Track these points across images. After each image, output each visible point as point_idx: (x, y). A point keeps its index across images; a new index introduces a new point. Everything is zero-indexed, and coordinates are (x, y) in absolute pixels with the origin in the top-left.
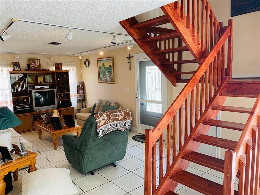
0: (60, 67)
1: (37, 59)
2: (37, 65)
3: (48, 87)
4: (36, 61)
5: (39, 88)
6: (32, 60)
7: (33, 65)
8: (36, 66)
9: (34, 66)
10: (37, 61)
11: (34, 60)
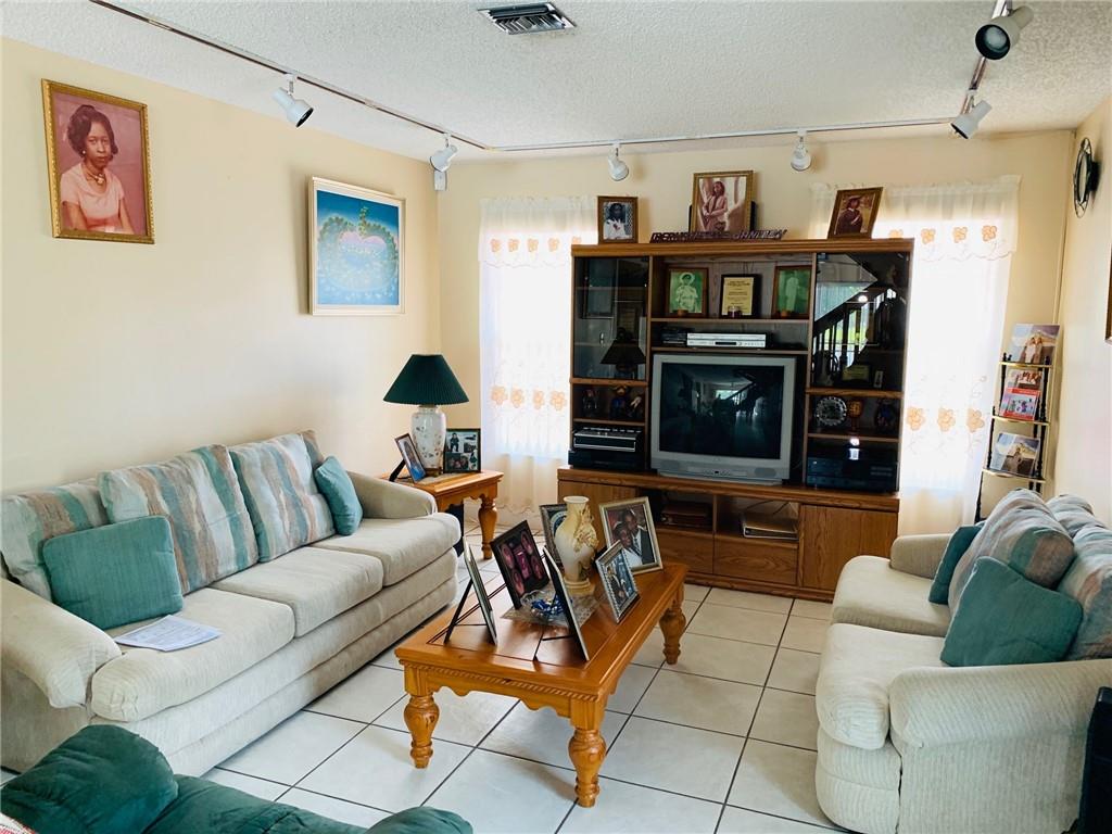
0: (865, 212)
1: (737, 174)
2: (731, 206)
3: (763, 345)
4: (729, 183)
5: (708, 344)
6: (710, 179)
7: (707, 208)
8: (722, 214)
9: (712, 217)
10: (736, 183)
11: (718, 180)
